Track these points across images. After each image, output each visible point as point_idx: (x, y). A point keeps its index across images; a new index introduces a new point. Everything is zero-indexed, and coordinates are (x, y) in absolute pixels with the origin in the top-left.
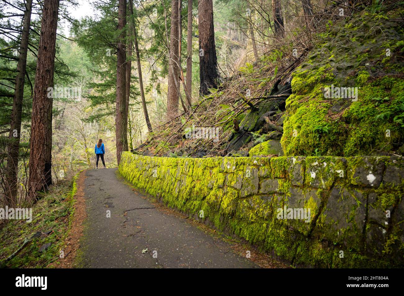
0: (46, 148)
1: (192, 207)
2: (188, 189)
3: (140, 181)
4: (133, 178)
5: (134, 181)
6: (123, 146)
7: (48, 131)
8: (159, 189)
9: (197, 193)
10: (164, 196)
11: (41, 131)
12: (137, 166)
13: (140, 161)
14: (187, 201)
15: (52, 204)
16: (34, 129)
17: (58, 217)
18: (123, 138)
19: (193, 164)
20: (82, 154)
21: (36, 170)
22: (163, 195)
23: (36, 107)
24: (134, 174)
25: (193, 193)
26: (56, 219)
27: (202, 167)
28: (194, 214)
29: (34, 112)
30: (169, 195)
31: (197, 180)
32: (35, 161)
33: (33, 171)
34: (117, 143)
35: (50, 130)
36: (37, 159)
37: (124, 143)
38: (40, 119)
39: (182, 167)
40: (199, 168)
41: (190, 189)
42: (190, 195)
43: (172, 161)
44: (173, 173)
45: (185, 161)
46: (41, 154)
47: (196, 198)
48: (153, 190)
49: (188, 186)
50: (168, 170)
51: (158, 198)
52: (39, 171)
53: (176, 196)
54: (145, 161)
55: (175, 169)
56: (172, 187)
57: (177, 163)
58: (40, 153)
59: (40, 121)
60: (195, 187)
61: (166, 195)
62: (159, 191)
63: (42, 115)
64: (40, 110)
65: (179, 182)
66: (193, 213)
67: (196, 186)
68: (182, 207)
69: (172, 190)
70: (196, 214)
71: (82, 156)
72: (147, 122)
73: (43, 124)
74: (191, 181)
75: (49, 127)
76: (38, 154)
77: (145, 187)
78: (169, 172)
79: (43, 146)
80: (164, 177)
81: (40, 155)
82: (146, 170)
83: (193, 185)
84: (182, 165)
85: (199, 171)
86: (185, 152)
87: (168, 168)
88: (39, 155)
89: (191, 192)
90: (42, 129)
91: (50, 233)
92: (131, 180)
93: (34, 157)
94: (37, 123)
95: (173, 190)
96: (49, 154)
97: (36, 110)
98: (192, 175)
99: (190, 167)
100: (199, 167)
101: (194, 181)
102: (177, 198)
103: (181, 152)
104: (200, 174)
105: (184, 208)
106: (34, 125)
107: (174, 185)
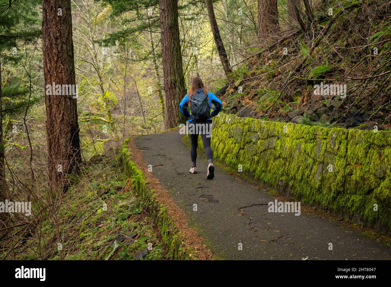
0: (69, 104)
1: (349, 205)
2: (339, 177)
3: (241, 159)
4: (226, 154)
5: (227, 160)
6: (177, 89)
7: (71, 74)
8: (282, 175)
9: (355, 184)
10: (293, 185)
11: (60, 75)
12: (230, 133)
13: (237, 126)
14: (338, 195)
16: (49, 72)
17: (131, 215)
18: (177, 76)
19: (347, 138)
21: (58, 139)
22: (291, 183)
23: (49, 35)
24: (226, 147)
25: (349, 184)
26: (128, 218)
27: (364, 144)
28: (353, 215)
29: (47, 43)
30: (302, 184)
31: (356, 163)
32: (56, 125)
33: (54, 142)
34: (166, 84)
35: (72, 73)
36: (59, 121)
37: (178, 84)
38: (58, 55)
39: (325, 142)
40: (358, 146)
41: (344, 177)
42: (343, 186)
43: (306, 131)
44: (309, 150)
45: (330, 133)
46: (63, 113)
47: (354, 190)
48: (269, 175)
49: (338, 172)
50: (298, 146)
51: (282, 188)
52: (62, 141)
53: (317, 186)
54: (247, 126)
55: (312, 145)
56: (307, 172)
57: (315, 135)
58: (62, 112)
59: (58, 59)
60: (352, 174)
61: (297, 185)
62: (283, 178)
63: (59, 49)
64: (56, 41)
65: (321, 165)
66: (351, 213)
67: (354, 173)
68: (329, 203)
69: (308, 177)
70: (357, 215)
73: (62, 63)
74: (345, 165)
75: (71, 67)
76: (60, 114)
77: (252, 170)
78: (300, 148)
79: (65, 101)
80: (291, 155)
81: (63, 116)
82: (251, 141)
83: (347, 171)
84: (326, 139)
85: (360, 151)
86: (324, 115)
87: (298, 141)
88: (61, 115)
89: (345, 181)
90: (61, 73)
91: (135, 236)
92: (222, 156)
93: (54, 118)
94: (53, 62)
95: (311, 177)
96: (75, 113)
97: (50, 40)
98: (345, 156)
99: (340, 143)
100: (357, 144)
101: (349, 164)
102: (320, 189)
103: (314, 114)
104: (361, 154)
105: (333, 205)
106: (48, 65)
107: (312, 169)
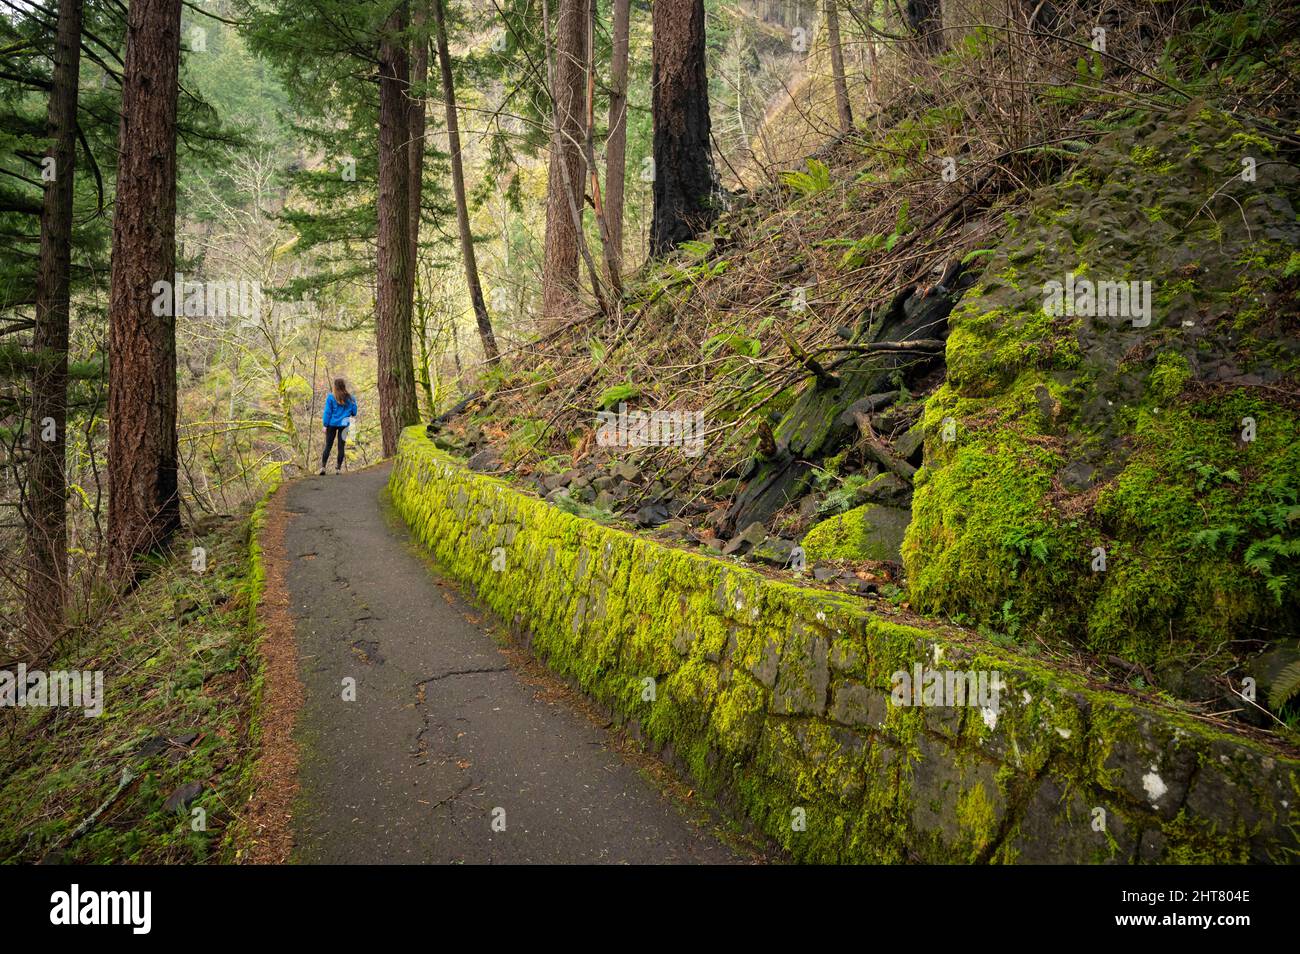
0: (158, 415)
1: (624, 695)
2: (611, 635)
3: (461, 555)
4: (439, 539)
5: (439, 550)
6: (401, 388)
7: (165, 358)
8: (521, 603)
9: (638, 656)
10: (536, 629)
11: (142, 360)
12: (449, 500)
13: (460, 488)
14: (607, 669)
15: (189, 616)
16: (118, 351)
17: (213, 674)
18: (402, 364)
19: (630, 557)
20: (265, 395)
21: (130, 483)
22: (533, 625)
23: (123, 281)
24: (441, 526)
25: (628, 651)
26: (206, 681)
27: (658, 576)
28: (628, 719)
29: (118, 296)
30: (551, 630)
31: (641, 613)
32: (126, 456)
33: (122, 487)
34: (381, 378)
35: (170, 358)
36: (133, 448)
37: (402, 380)
38: (138, 321)
39: (594, 554)
40: (647, 577)
41: (619, 635)
42: (617, 654)
43: (564, 526)
44: (566, 565)
45: (604, 537)
46: (144, 434)
47: (635, 668)
48: (500, 598)
49: (611, 624)
50: (550, 551)
51: (518, 629)
52: (138, 487)
53: (574, 642)
54: (475, 493)
55: (572, 556)
56: (561, 609)
57: (579, 537)
58: (142, 431)
59: (139, 327)
60: (633, 633)
61: (542, 630)
62: (523, 610)
63: (143, 309)
64: (137, 293)
65: (584, 600)
66: (626, 716)
67: (637, 630)
68: (591, 682)
69: (561, 618)
70: (636, 721)
71: (265, 399)
72: (478, 312)
73: (147, 336)
74: (622, 611)
75: (167, 345)
76: (136, 435)
77: (475, 580)
78: (553, 556)
79: (149, 409)
80: (537, 567)
81: (143, 438)
82: (478, 524)
83: (627, 624)
84: (595, 548)
85: (649, 587)
86: (604, 493)
87: (551, 542)
88: (139, 438)
89: (621, 644)
90: (144, 355)
91: (193, 740)
92: (432, 541)
93: (123, 442)
94: (128, 334)
95: (566, 620)
96: (169, 432)
97: (123, 291)
98: (625, 594)
99: (619, 563)
100: (646, 573)
101: (629, 611)
102: (578, 649)
103: (588, 487)
104: (651, 596)
105: (598, 688)
106: (118, 339)
107: (568, 604)
